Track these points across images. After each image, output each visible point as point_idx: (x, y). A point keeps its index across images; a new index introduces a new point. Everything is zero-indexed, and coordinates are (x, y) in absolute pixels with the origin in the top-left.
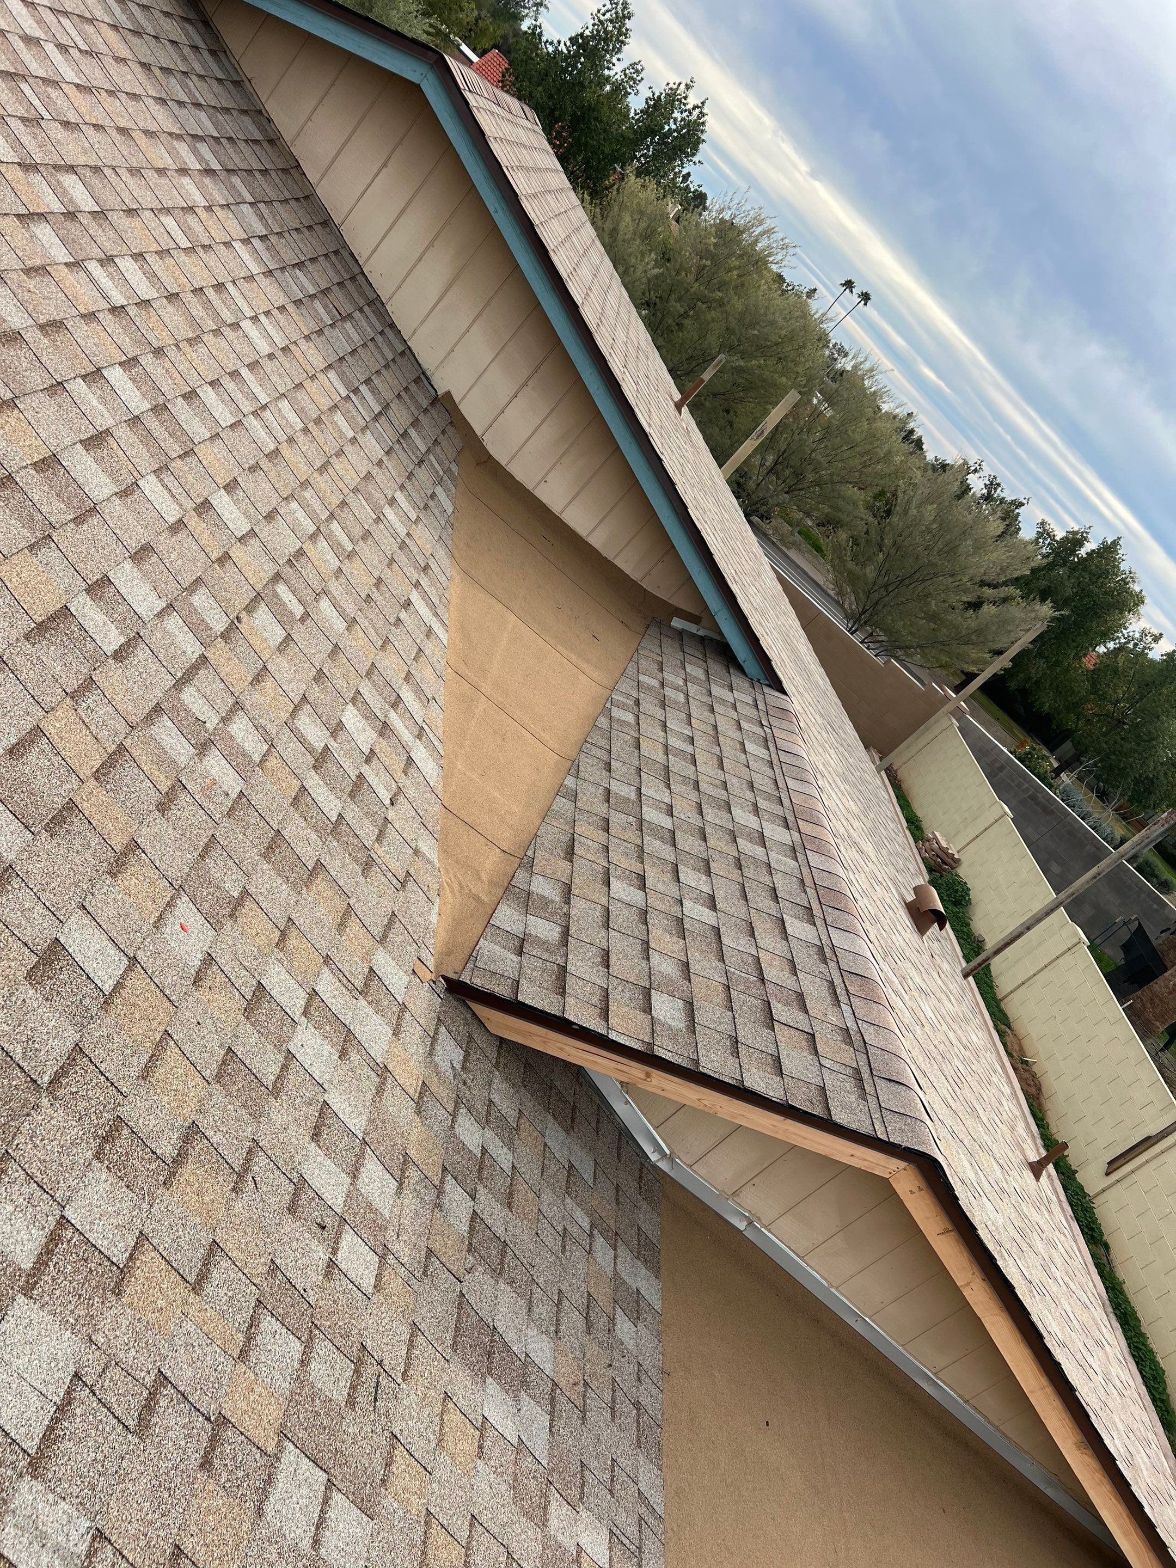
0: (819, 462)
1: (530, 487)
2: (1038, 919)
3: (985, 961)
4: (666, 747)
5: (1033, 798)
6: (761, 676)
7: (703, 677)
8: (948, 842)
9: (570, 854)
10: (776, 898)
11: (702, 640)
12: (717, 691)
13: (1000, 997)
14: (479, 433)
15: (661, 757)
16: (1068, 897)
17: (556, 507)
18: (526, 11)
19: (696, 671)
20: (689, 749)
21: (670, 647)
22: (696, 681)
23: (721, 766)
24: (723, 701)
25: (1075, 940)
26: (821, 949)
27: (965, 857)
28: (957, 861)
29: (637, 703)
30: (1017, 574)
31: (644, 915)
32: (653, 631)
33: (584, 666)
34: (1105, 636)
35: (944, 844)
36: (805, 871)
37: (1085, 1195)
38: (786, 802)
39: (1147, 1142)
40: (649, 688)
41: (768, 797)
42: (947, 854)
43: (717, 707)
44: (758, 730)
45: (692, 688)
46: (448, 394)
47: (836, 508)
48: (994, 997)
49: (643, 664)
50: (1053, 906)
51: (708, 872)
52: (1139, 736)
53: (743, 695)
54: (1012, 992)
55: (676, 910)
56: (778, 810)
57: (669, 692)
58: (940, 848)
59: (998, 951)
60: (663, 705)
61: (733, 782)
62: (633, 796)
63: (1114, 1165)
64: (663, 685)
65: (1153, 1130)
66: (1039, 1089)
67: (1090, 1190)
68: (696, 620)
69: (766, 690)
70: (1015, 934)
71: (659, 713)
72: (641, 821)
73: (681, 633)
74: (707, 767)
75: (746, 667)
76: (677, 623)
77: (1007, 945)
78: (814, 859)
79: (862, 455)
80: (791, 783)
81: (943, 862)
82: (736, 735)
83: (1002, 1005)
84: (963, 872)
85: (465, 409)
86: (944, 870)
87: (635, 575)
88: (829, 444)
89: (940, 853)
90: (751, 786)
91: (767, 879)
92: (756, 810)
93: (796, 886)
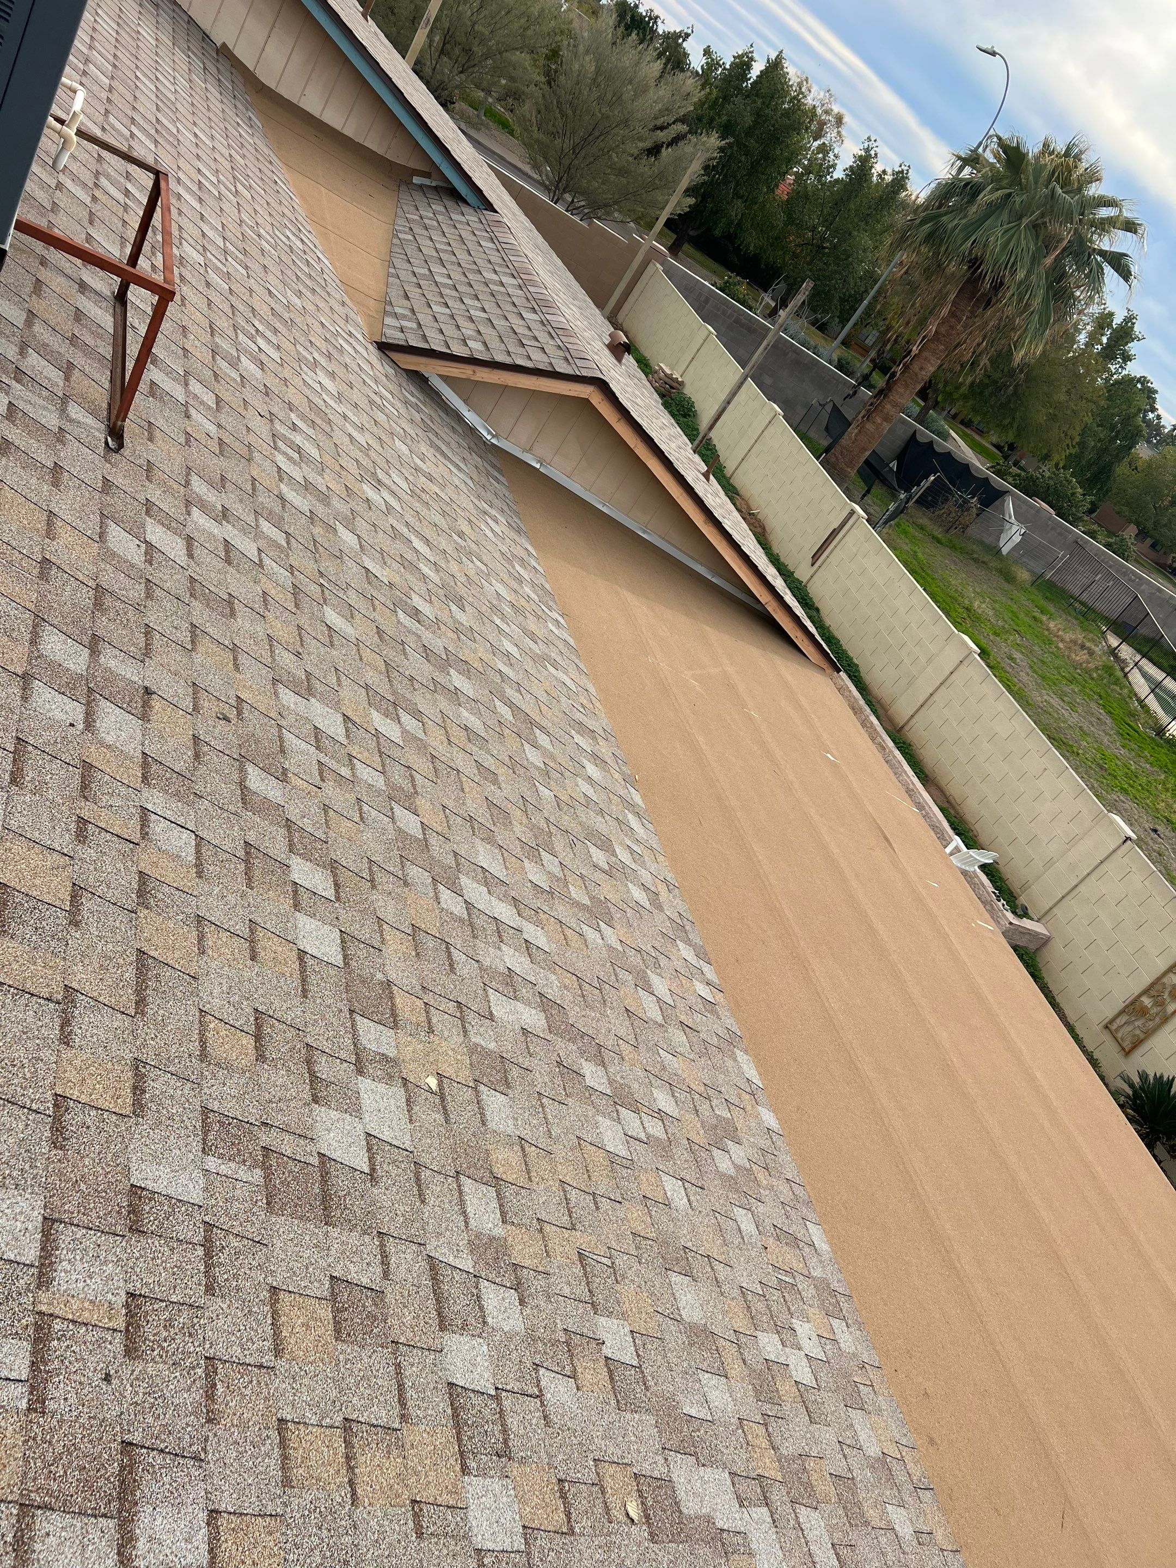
0: (483, 34)
1: (295, 101)
2: (734, 393)
3: (704, 438)
4: (436, 249)
5: (737, 321)
6: (479, 204)
7: (444, 210)
8: (672, 369)
9: (407, 297)
10: (515, 306)
11: (436, 188)
12: (454, 216)
13: (728, 476)
14: (252, 69)
15: (435, 254)
16: (752, 369)
17: (316, 113)
19: (438, 207)
20: (450, 249)
21: (418, 196)
22: (441, 213)
23: (470, 255)
24: (461, 222)
25: (772, 414)
26: (542, 322)
27: (687, 379)
28: (682, 384)
29: (411, 229)
30: (682, 112)
31: (452, 317)
32: (403, 188)
33: (372, 213)
34: (791, 161)
35: (668, 372)
36: (528, 294)
37: (801, 582)
38: (511, 267)
39: (834, 533)
40: (414, 220)
41: (501, 265)
42: (672, 379)
43: (457, 225)
44: (486, 235)
45: (440, 218)
46: (224, 45)
47: (512, 79)
48: (724, 476)
49: (405, 208)
51: (478, 300)
52: (838, 257)
53: (472, 217)
54: (738, 468)
55: (467, 314)
56: (507, 271)
57: (426, 221)
58: (666, 375)
59: (711, 427)
60: (427, 229)
61: (478, 261)
62: (427, 273)
63: (815, 557)
64: (421, 218)
65: (836, 525)
66: (764, 529)
67: (804, 579)
68: (427, 175)
69: (485, 212)
70: (722, 407)
71: (425, 233)
72: (436, 282)
73: (421, 187)
74: (462, 256)
75: (469, 199)
76: (416, 180)
77: (717, 419)
78: (532, 289)
79: (519, 18)
80: (512, 258)
81: (672, 387)
82: (474, 238)
83: (731, 481)
84: (688, 391)
85: (237, 52)
86: (673, 393)
87: (380, 151)
88: (487, 12)
89: (667, 380)
90: (490, 262)
91: (509, 299)
92: (495, 272)
93: (525, 301)
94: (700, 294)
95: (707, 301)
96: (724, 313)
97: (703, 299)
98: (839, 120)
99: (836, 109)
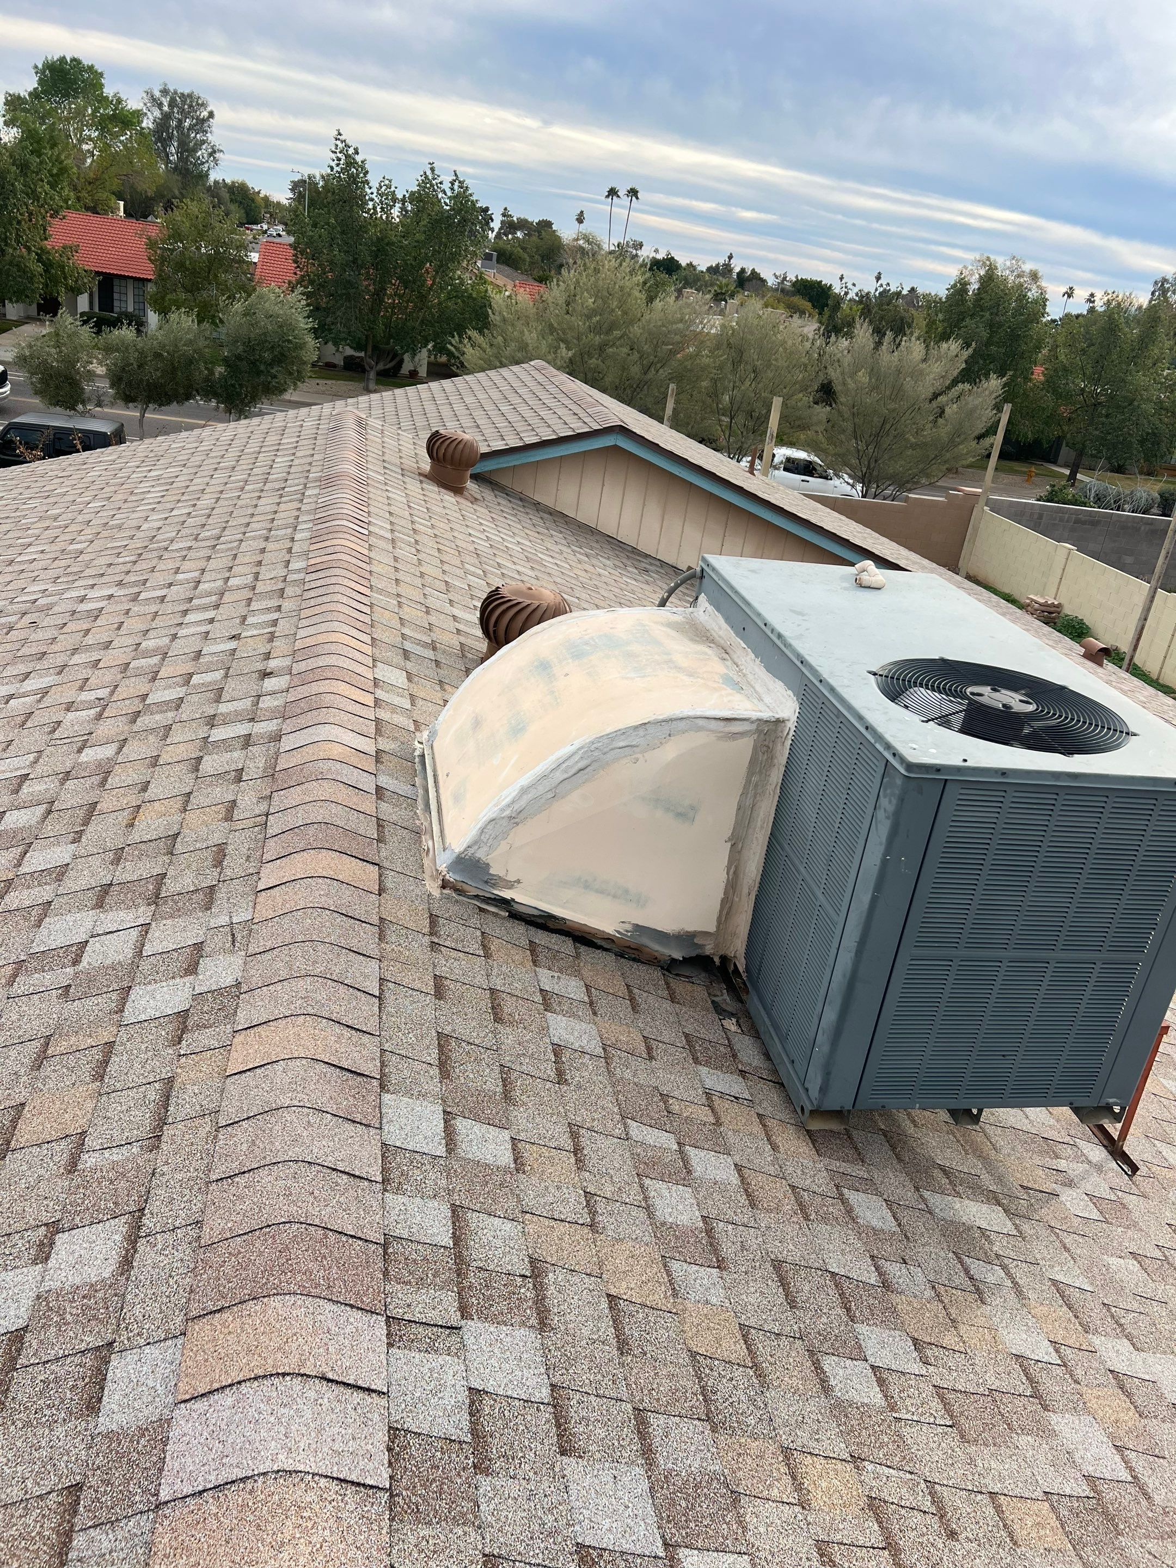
3: (1132, 662)
5: (1077, 521)
8: (1042, 596)
13: (1155, 677)
16: (1158, 581)
18: (206, 165)
27: (1062, 599)
28: (1059, 606)
30: (956, 373)
35: (1042, 601)
42: (1049, 606)
50: (1152, 594)
52: (1118, 407)
54: (1161, 668)
58: (1041, 604)
59: (1134, 651)
70: (1139, 628)
77: (1138, 640)
81: (1050, 613)
83: (1161, 681)
84: (1069, 610)
86: (1054, 618)
89: (1043, 608)
94: (1032, 514)
95: (1041, 516)
96: (1061, 520)
97: (1036, 516)
98: (1034, 276)
99: (1027, 267)
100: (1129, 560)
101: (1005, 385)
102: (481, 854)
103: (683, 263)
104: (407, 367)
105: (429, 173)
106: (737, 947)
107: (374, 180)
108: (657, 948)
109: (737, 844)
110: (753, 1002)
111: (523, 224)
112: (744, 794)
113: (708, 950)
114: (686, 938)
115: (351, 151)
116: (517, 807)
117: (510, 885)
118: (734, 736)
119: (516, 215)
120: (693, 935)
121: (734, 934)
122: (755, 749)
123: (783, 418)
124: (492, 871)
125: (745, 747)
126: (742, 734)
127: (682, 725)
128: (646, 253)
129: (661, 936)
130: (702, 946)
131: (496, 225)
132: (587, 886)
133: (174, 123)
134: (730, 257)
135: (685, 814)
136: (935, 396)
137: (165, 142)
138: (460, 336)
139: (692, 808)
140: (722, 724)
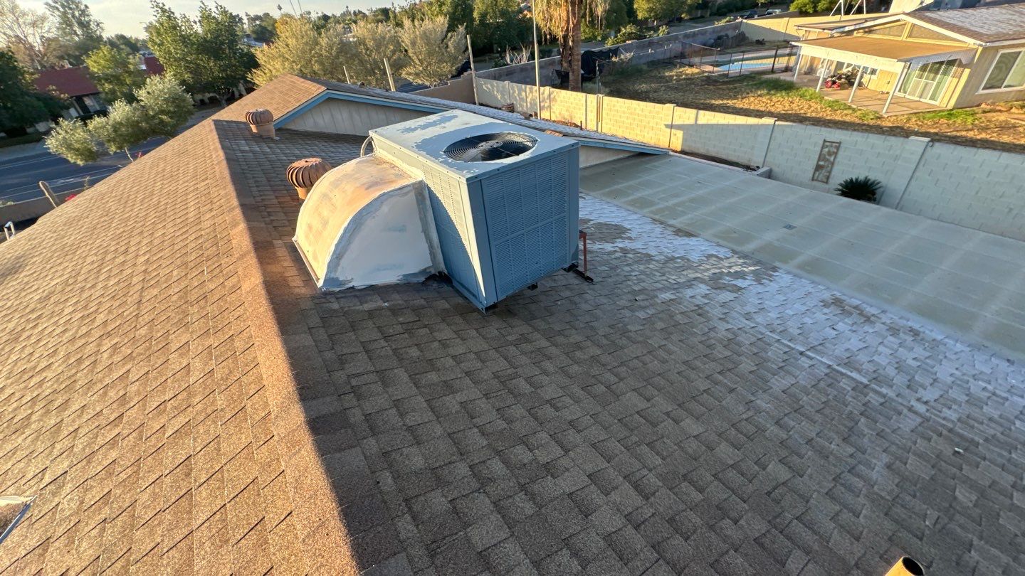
18: (98, 32)
35: (506, 104)
42: (509, 105)
50: (539, 90)
86: (513, 109)
96: (500, 73)
100: (528, 80)
101: (466, 29)
102: (332, 275)
103: (330, 15)
104: (237, 94)
105: (202, 6)
106: (442, 267)
107: (177, 15)
108: (415, 280)
109: (426, 232)
110: (455, 283)
111: (257, 18)
112: (420, 213)
113: (433, 272)
114: (423, 272)
115: (161, 5)
116: (338, 252)
117: (350, 281)
118: (406, 194)
119: (252, 14)
120: (425, 269)
121: (439, 263)
122: (416, 196)
123: (391, 66)
124: (341, 279)
125: (412, 195)
126: (408, 192)
127: (385, 197)
128: (314, 16)
129: (414, 275)
130: (430, 272)
131: (245, 21)
132: (379, 270)
133: (70, 16)
134: (347, 7)
135: (402, 229)
136: (443, 41)
137: (71, 25)
138: (251, 73)
139: (404, 226)
140: (399, 191)
